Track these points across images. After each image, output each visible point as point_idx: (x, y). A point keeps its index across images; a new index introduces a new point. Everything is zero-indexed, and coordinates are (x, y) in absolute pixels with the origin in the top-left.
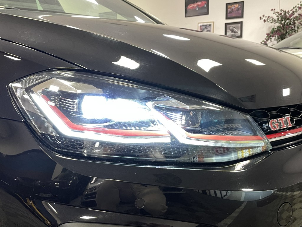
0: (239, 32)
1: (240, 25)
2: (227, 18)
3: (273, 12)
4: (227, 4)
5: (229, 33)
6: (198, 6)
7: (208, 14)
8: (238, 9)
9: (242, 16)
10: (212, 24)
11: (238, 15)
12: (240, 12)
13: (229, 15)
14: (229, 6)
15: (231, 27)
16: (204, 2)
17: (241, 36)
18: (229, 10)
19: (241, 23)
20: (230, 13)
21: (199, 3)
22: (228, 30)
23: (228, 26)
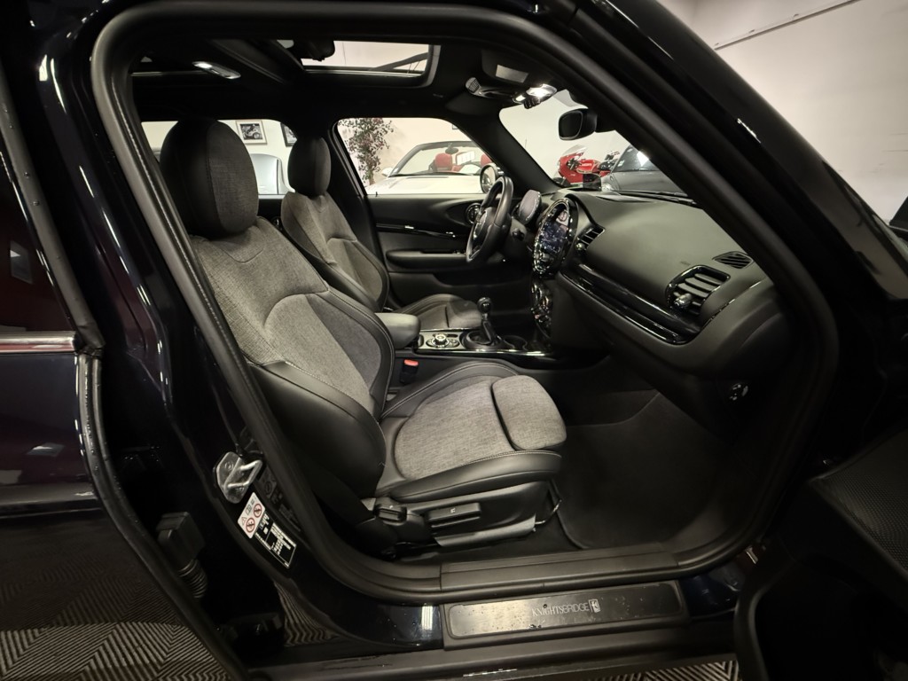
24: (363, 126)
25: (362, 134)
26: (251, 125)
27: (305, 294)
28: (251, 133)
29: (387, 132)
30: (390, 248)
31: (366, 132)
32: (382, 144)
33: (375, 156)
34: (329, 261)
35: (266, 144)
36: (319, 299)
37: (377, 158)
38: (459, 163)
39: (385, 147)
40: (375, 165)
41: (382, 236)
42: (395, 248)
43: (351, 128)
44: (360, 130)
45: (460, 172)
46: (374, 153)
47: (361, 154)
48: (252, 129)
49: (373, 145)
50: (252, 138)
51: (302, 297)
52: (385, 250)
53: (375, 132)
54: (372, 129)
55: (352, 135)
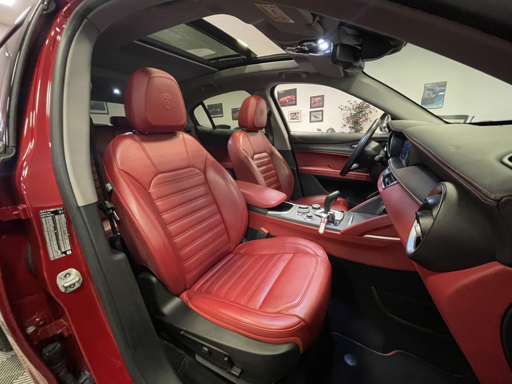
0: (321, 118)
1: (321, 112)
2: (311, 108)
3: (349, 103)
4: (311, 97)
5: (313, 119)
6: (288, 99)
7: (295, 104)
8: (320, 101)
9: (323, 107)
10: (300, 112)
11: (320, 105)
12: (321, 103)
13: (312, 106)
14: (313, 99)
15: (315, 114)
16: (292, 96)
17: (322, 121)
18: (313, 102)
19: (322, 111)
20: (313, 104)
21: (289, 97)
22: (312, 116)
23: (312, 113)
24: (357, 110)
25: (355, 115)
26: (295, 113)
28: (295, 117)
29: (371, 112)
31: (358, 113)
32: (367, 119)
35: (300, 122)
43: (349, 112)
44: (353, 112)
46: (361, 125)
47: (351, 125)
48: (295, 115)
49: (361, 120)
50: (294, 119)
53: (364, 113)
54: (362, 111)
55: (349, 115)
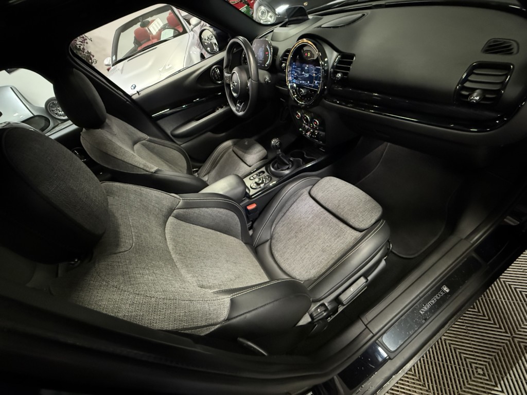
27: (170, 216)
30: (171, 129)
33: (86, 51)
34: (153, 170)
36: (181, 211)
37: (88, 52)
38: (154, 32)
39: (88, 41)
40: (91, 59)
41: (161, 123)
42: (174, 127)
45: (162, 39)
51: (171, 219)
52: (169, 132)
